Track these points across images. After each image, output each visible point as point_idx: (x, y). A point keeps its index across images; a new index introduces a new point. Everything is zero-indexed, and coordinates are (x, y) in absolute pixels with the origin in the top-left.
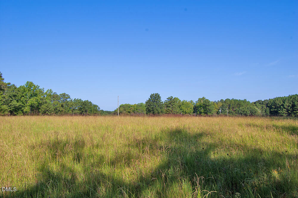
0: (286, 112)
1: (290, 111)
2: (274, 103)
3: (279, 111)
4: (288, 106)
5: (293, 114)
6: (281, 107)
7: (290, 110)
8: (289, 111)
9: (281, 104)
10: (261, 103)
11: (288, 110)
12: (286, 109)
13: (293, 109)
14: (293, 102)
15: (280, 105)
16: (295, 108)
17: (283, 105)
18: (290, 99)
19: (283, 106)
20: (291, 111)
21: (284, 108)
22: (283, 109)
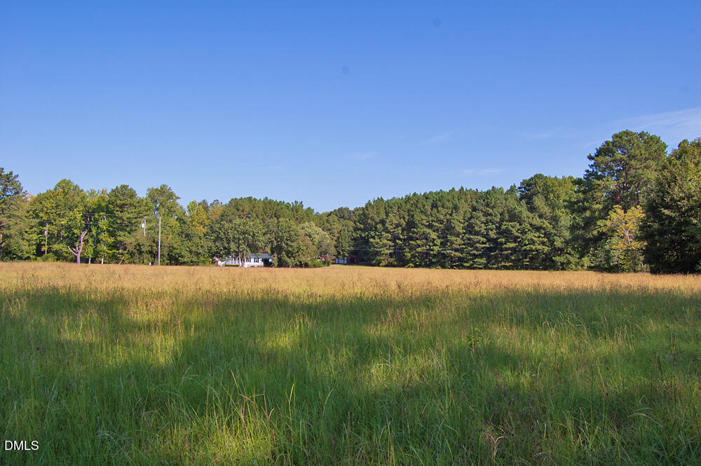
0: (390, 243)
1: (399, 239)
2: (364, 214)
3: (371, 240)
4: (397, 226)
5: (407, 250)
6: (379, 226)
7: (401, 237)
8: (397, 241)
9: (381, 218)
10: (346, 215)
11: (394, 238)
12: (389, 232)
13: (408, 235)
14: (412, 213)
15: (378, 220)
16: (414, 233)
17: (383, 222)
18: (404, 205)
19: (384, 225)
20: (402, 240)
22: (383, 233)
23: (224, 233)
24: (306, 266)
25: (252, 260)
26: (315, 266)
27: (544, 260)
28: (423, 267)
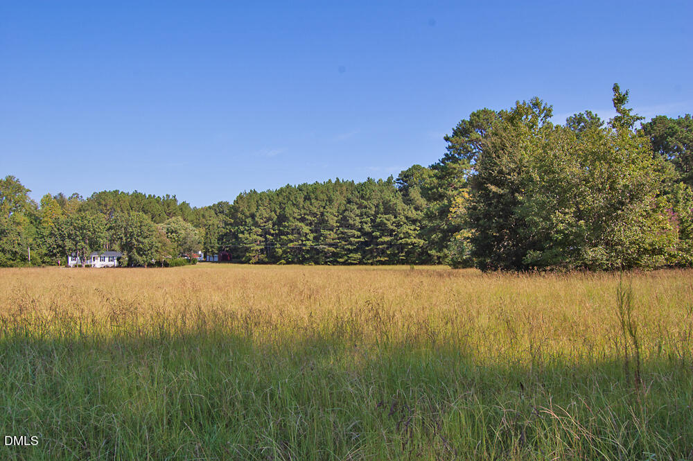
0: (259, 238)
1: (270, 234)
2: (234, 207)
3: (240, 235)
4: (268, 220)
5: (278, 246)
6: (249, 220)
7: (272, 232)
8: (268, 236)
9: (251, 211)
10: (226, 210)
11: (265, 232)
12: (259, 226)
13: (279, 230)
14: (284, 206)
15: (248, 214)
16: (285, 226)
17: (253, 216)
18: (275, 197)
19: (253, 219)
20: (272, 235)
21: (256, 224)
22: (252, 227)
23: (58, 229)
24: (166, 265)
25: (107, 259)
26: (177, 265)
27: (421, 254)
28: (296, 263)
